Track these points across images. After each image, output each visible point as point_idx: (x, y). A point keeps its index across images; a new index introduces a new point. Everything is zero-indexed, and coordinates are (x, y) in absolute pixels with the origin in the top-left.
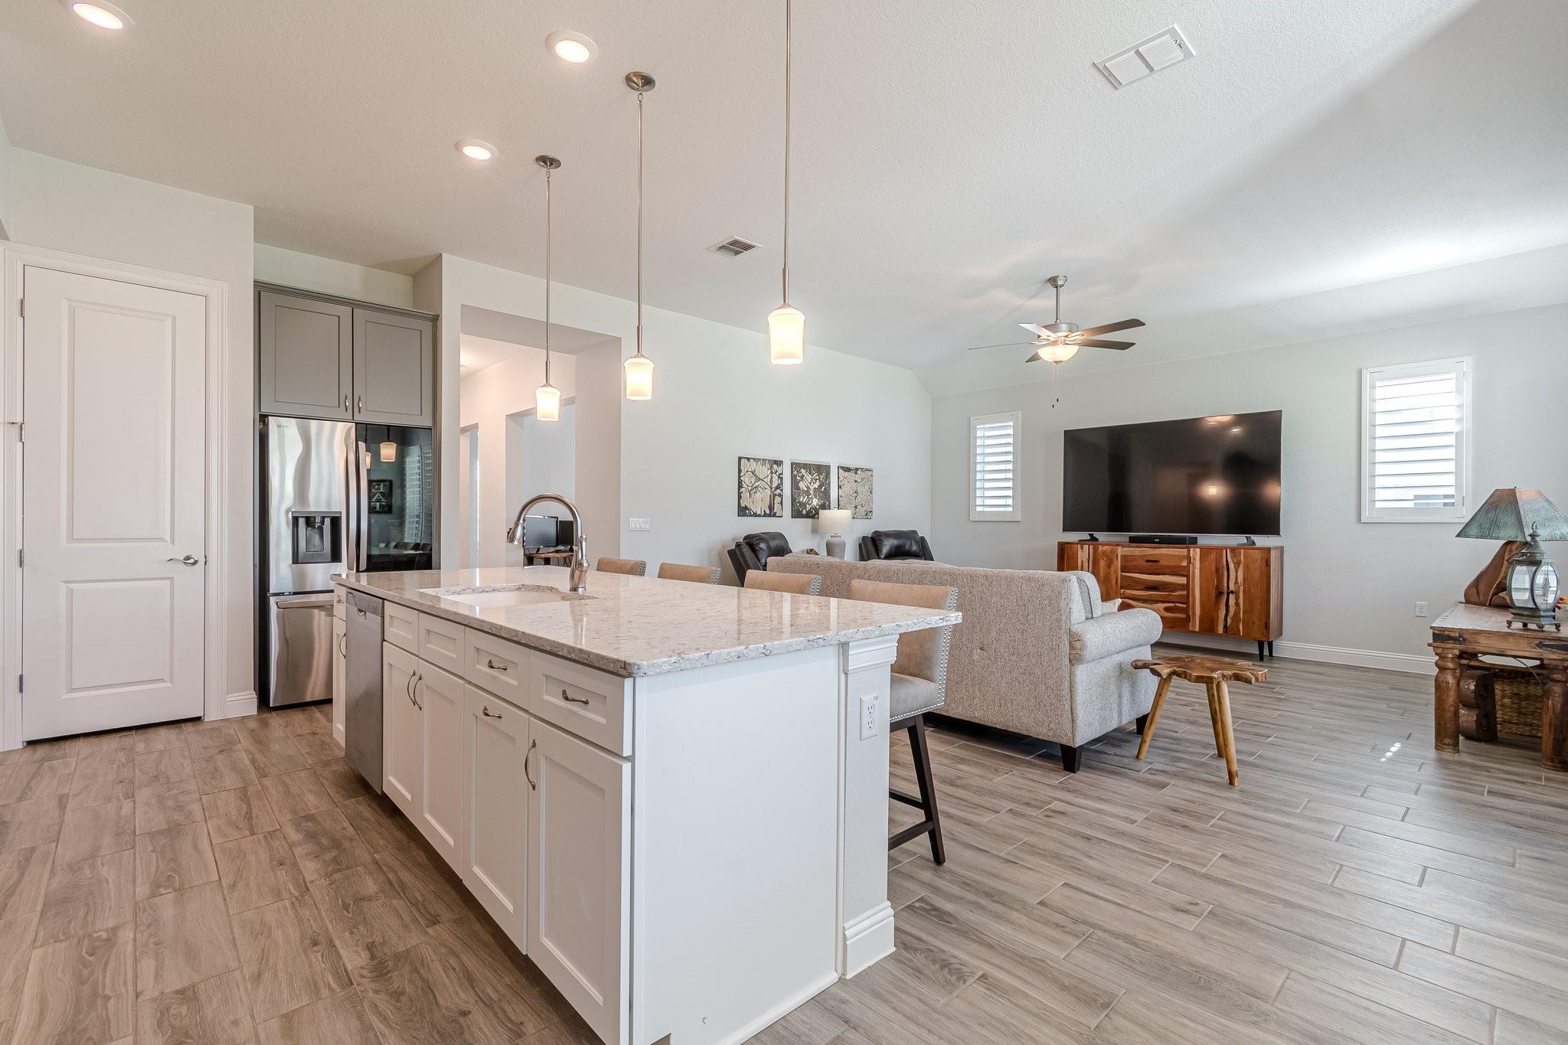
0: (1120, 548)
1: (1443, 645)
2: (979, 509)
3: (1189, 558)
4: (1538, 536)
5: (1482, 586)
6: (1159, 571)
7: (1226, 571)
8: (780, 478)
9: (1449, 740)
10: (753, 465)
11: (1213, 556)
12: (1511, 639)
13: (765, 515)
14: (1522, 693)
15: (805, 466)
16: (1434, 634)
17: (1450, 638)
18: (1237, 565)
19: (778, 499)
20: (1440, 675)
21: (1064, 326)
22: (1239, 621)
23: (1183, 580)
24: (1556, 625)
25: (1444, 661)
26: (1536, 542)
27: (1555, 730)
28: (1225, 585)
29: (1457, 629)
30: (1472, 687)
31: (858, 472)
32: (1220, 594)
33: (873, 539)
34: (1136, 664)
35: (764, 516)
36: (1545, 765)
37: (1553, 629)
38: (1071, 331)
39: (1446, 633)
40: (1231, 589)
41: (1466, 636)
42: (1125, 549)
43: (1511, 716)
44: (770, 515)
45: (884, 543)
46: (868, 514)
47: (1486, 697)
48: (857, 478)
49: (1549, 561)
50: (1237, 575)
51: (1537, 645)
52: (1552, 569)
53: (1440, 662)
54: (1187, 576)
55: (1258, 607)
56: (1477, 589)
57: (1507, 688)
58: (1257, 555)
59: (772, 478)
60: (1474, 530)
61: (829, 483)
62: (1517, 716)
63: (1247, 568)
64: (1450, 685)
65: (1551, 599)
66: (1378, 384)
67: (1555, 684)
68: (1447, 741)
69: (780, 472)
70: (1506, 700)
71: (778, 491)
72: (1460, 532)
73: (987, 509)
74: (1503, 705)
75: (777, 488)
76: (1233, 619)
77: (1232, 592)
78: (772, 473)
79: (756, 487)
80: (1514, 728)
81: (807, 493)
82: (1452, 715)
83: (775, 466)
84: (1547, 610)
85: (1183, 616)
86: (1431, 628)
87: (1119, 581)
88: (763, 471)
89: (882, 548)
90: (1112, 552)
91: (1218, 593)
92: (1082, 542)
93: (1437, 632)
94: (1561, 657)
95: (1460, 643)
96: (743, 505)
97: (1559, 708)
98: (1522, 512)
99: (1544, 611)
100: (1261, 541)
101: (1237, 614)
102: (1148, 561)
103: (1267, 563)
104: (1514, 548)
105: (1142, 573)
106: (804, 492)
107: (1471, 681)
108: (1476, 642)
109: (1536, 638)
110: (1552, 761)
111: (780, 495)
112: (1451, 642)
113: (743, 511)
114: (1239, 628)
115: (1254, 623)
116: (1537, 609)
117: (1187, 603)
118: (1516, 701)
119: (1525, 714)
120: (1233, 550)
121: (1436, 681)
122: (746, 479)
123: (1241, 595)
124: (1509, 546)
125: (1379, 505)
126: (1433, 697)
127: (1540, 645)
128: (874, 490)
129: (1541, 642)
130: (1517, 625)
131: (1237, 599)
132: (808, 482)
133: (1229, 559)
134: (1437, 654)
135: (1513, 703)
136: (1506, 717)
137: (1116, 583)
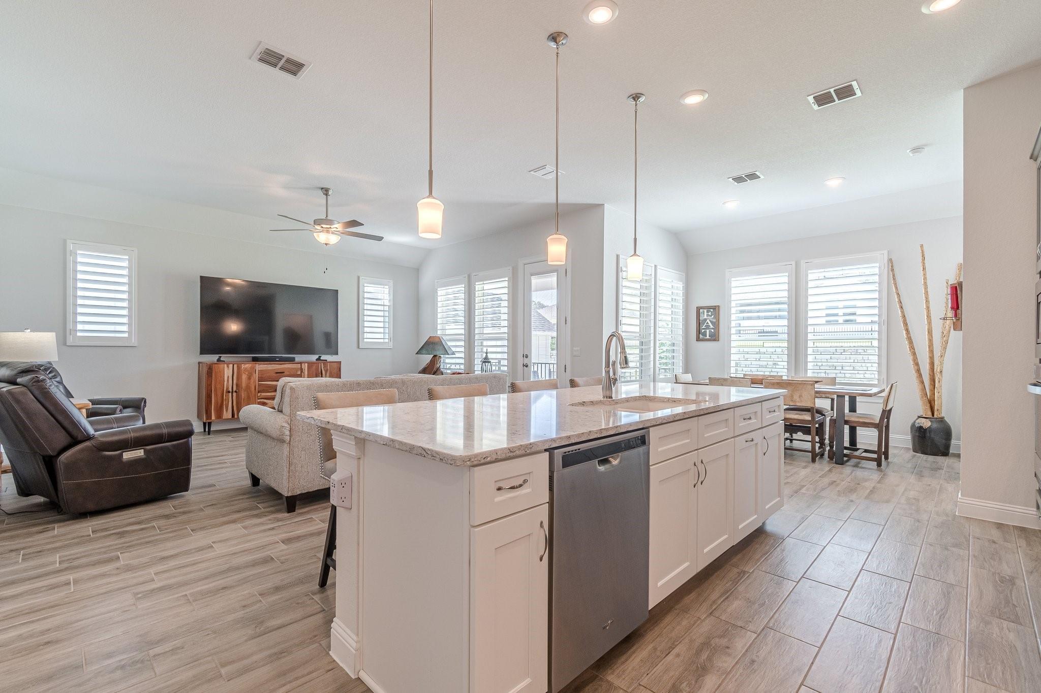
2: (80, 333)
18: (326, 371)
58: (335, 366)
60: (424, 352)
63: (331, 373)
72: (419, 351)
92: (224, 362)
98: (444, 345)
102: (276, 373)
103: (339, 369)
105: (273, 381)
120: (324, 363)
133: (323, 369)
137: (255, 389)
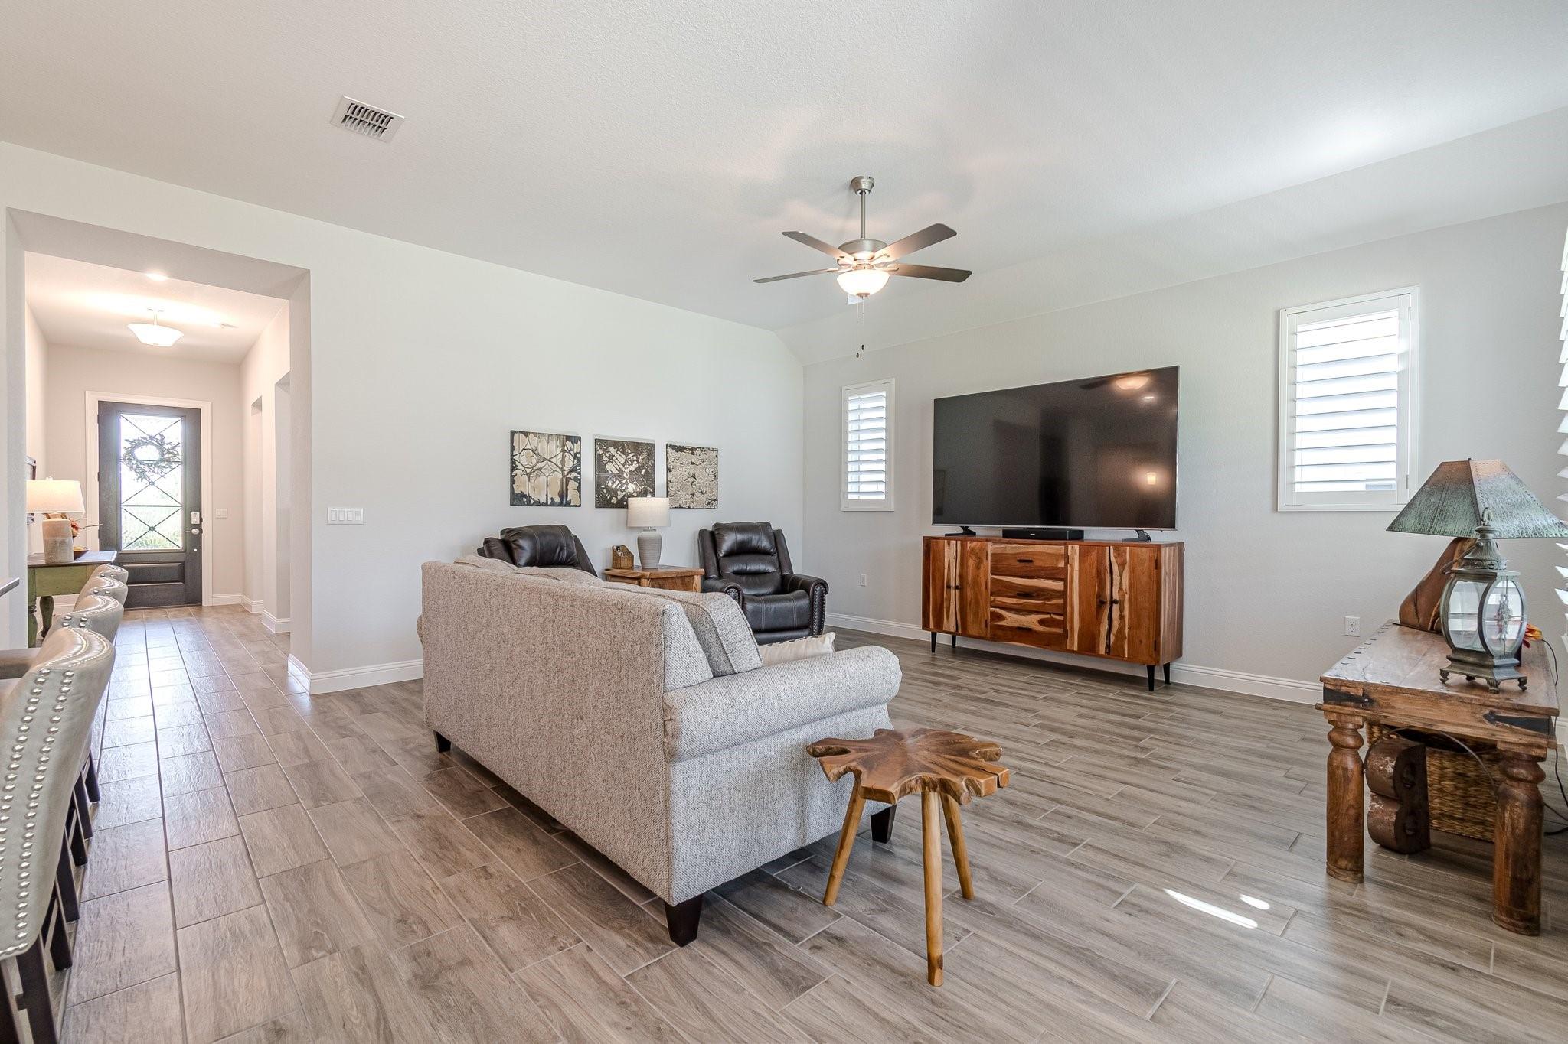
0: (990, 545)
1: (1339, 708)
2: (850, 497)
3: (1066, 557)
4: (1490, 532)
5: (1422, 601)
6: (1033, 574)
7: (1108, 575)
8: (577, 457)
9: (1346, 862)
10: (534, 442)
11: (1094, 555)
12: (1445, 705)
13: (553, 504)
14: (1470, 774)
15: (615, 444)
16: (1325, 689)
17: (1349, 697)
18: (1122, 566)
19: (573, 485)
20: (1335, 756)
21: (867, 244)
22: (1124, 639)
23: (1058, 585)
24: (1519, 679)
25: (1342, 734)
26: (1488, 541)
27: (1515, 862)
28: (1108, 592)
29: (1360, 683)
30: (1390, 770)
31: (696, 452)
32: (1102, 603)
33: (712, 533)
34: (814, 750)
35: (551, 505)
36: (1499, 919)
37: (1514, 685)
38: (874, 250)
39: (1344, 689)
40: (1114, 598)
41: (1374, 696)
42: (996, 546)
43: (1452, 807)
44: (561, 504)
45: (726, 538)
46: (711, 503)
47: (1413, 784)
48: (694, 459)
49: (1509, 573)
50: (1121, 579)
51: (1485, 716)
52: (1513, 586)
53: (1335, 735)
54: (1064, 580)
55: (1146, 622)
56: (1416, 605)
57: (1447, 764)
58: (1144, 553)
59: (563, 458)
60: (1411, 521)
61: (653, 465)
62: (1463, 809)
63: (1133, 571)
64: (1350, 773)
65: (1512, 632)
66: (1300, 328)
67: (1515, 784)
68: (1343, 863)
69: (576, 450)
70: (1445, 783)
71: (574, 474)
72: (1393, 524)
73: (863, 497)
74: (1441, 790)
75: (571, 471)
76: (1116, 637)
77: (1116, 602)
78: (563, 451)
79: (540, 469)
80: (1458, 828)
81: (619, 476)
82: (1352, 822)
83: (568, 444)
84: (1505, 656)
85: (1059, 631)
86: (1322, 680)
87: (989, 587)
88: (551, 449)
89: (721, 545)
90: (983, 550)
91: (1100, 603)
92: (949, 537)
93: (1330, 687)
94: (1526, 740)
95: (1365, 708)
96: (517, 491)
97: (1521, 826)
98: (1478, 496)
99: (1501, 657)
100: (1157, 535)
101: (1121, 630)
102: (1020, 561)
103: (1156, 564)
104: (1466, 547)
105: (1014, 576)
106: (614, 475)
107: (1388, 759)
108: (1388, 706)
109: (1484, 705)
110: (1510, 914)
111: (578, 480)
112: (1352, 703)
113: (518, 499)
114: (1123, 648)
115: (1141, 642)
116: (1487, 654)
117: (1064, 614)
118: (1461, 785)
119: (1474, 806)
120: (1118, 547)
121: (1330, 765)
122: (522, 459)
123: (1126, 605)
124: (1460, 544)
125: (1299, 488)
126: (1325, 790)
127: (1492, 718)
128: (719, 476)
129: (1492, 713)
130: (1457, 678)
131: (1121, 610)
132: (619, 464)
133: (1113, 559)
134: (1330, 722)
135: (1456, 788)
136: (1445, 809)
137: (986, 588)
